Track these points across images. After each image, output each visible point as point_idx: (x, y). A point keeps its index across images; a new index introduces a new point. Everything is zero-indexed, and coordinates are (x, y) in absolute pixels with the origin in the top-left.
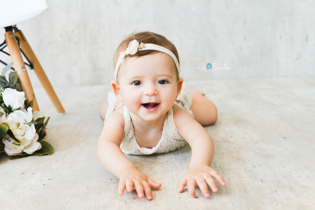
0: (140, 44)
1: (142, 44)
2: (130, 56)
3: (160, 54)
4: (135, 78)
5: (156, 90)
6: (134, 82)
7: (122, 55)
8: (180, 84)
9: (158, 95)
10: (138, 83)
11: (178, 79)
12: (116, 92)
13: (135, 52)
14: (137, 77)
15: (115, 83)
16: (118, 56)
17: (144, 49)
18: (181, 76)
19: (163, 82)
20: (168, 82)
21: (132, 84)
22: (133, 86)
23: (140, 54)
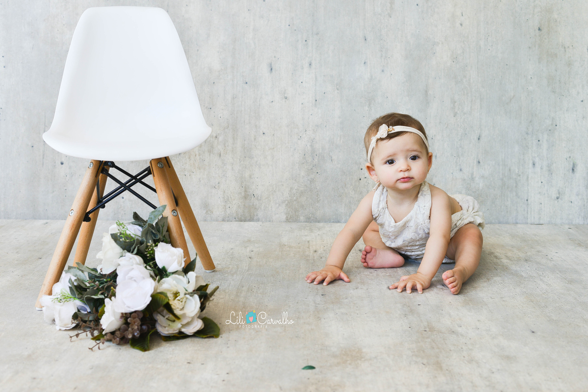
0: (389, 127)
1: (390, 127)
2: (382, 139)
3: (408, 134)
4: (389, 157)
5: (408, 166)
6: (388, 161)
7: (374, 140)
8: (430, 158)
9: (410, 170)
10: (391, 162)
11: (428, 153)
12: (371, 173)
13: (385, 135)
14: (390, 156)
15: (369, 165)
16: (369, 141)
17: (393, 132)
18: (430, 150)
19: (414, 158)
20: (419, 157)
21: (386, 163)
22: (388, 165)
23: (390, 136)
